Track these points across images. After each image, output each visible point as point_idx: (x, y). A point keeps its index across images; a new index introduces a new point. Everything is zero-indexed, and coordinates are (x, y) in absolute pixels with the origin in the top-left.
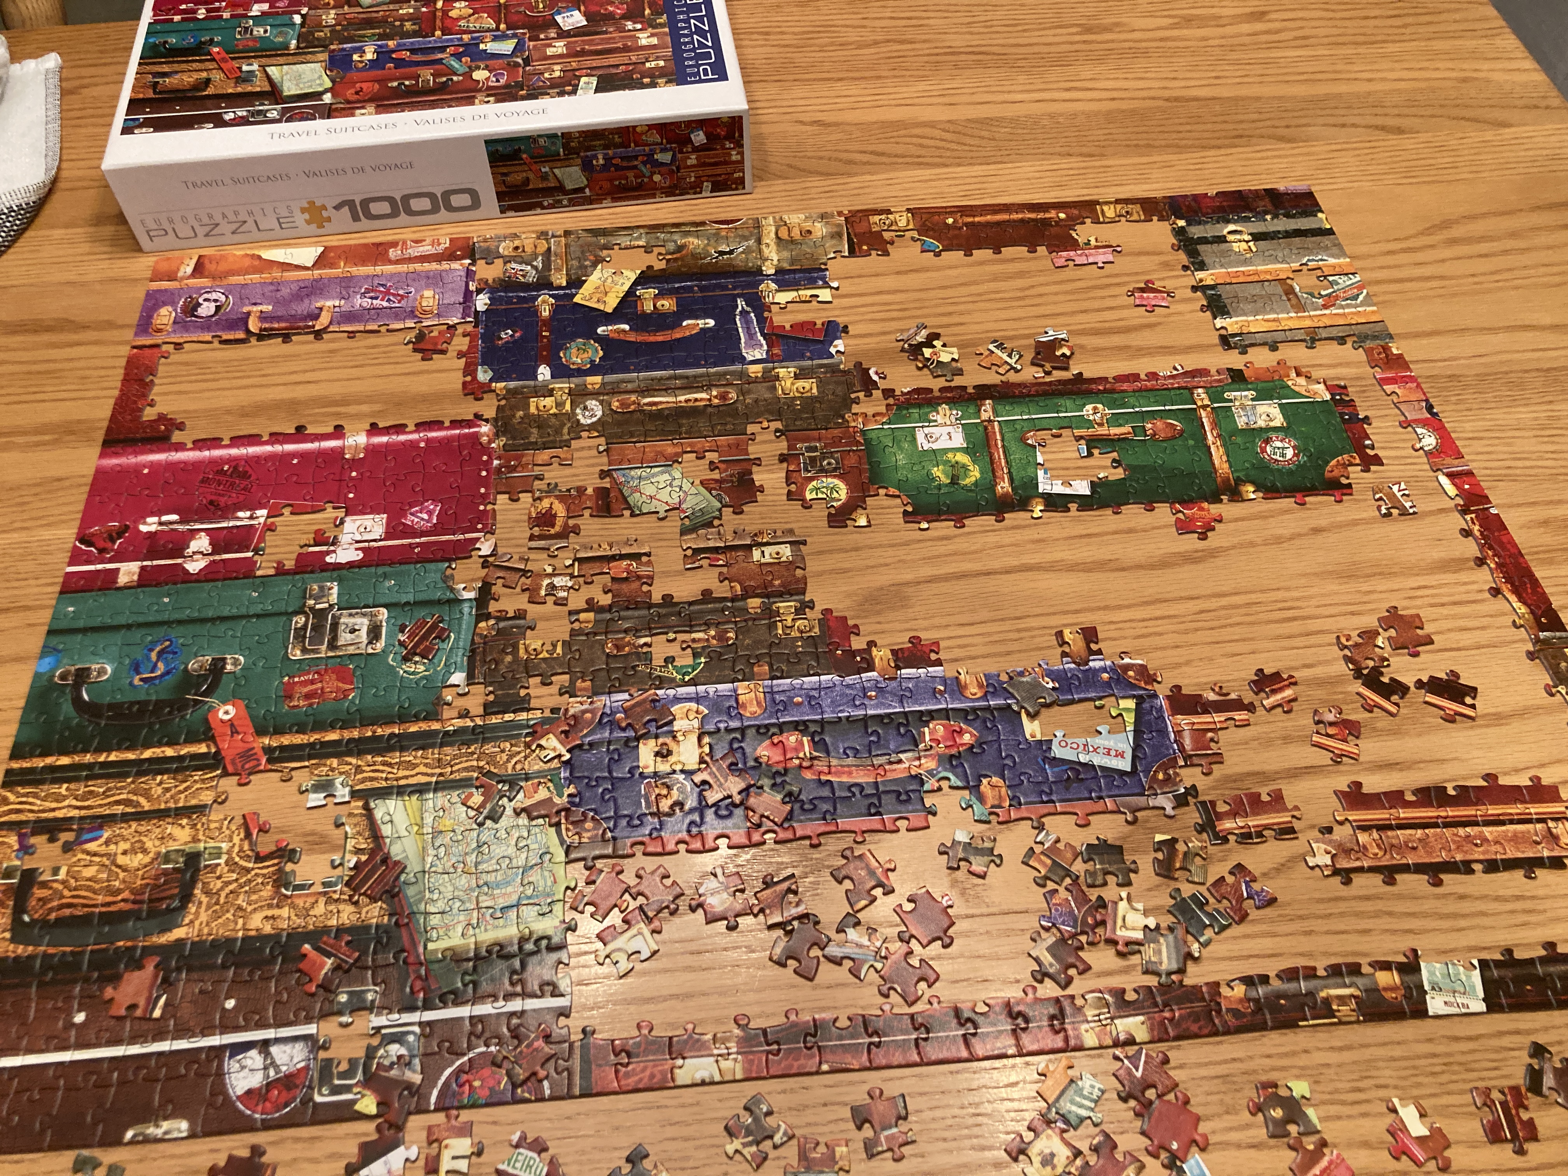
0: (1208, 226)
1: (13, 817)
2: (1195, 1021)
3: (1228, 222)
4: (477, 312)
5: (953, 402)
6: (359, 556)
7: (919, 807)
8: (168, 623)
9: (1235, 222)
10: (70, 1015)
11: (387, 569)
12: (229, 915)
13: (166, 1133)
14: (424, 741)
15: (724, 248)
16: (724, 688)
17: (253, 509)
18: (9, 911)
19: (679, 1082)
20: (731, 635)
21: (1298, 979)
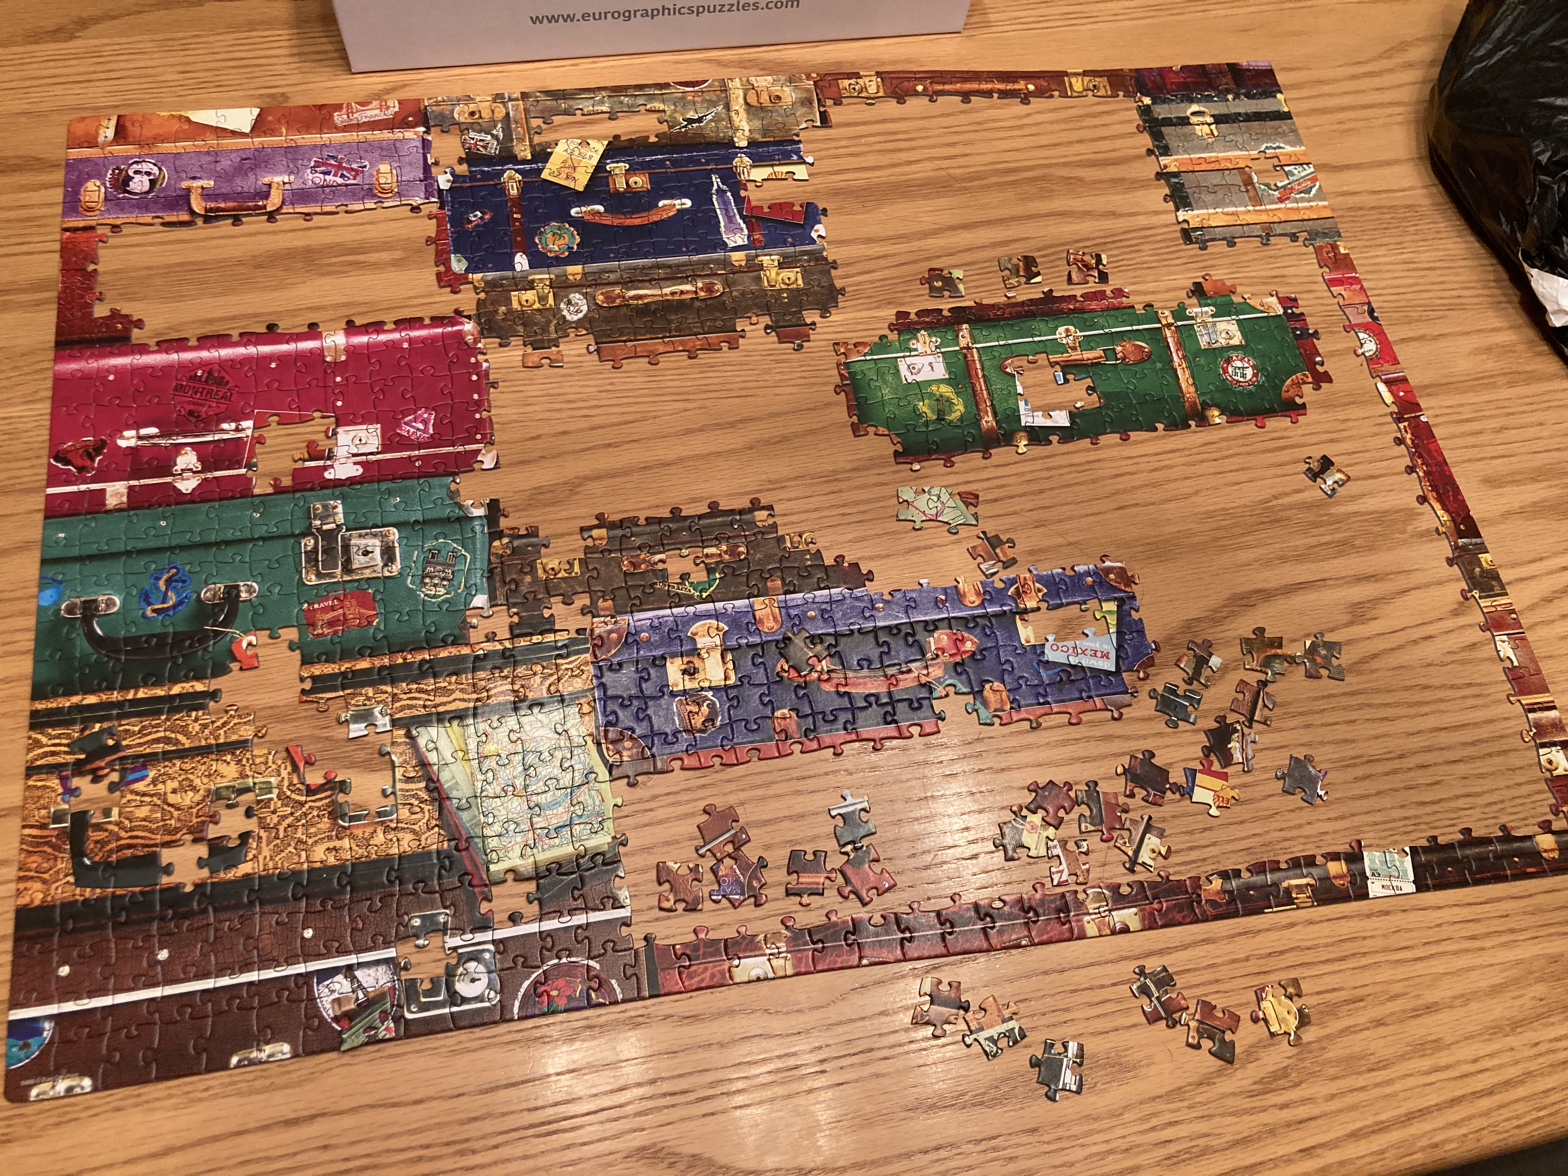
0: (1173, 106)
1: (51, 760)
2: (1179, 912)
3: (1192, 101)
4: (440, 191)
6: (357, 471)
7: (930, 714)
8: (171, 549)
9: (1198, 101)
10: (153, 954)
11: (390, 485)
12: (291, 849)
13: (270, 1056)
14: (456, 667)
15: (691, 115)
16: (741, 604)
17: (237, 420)
18: (67, 856)
19: (737, 980)
20: (742, 549)
21: (1265, 872)
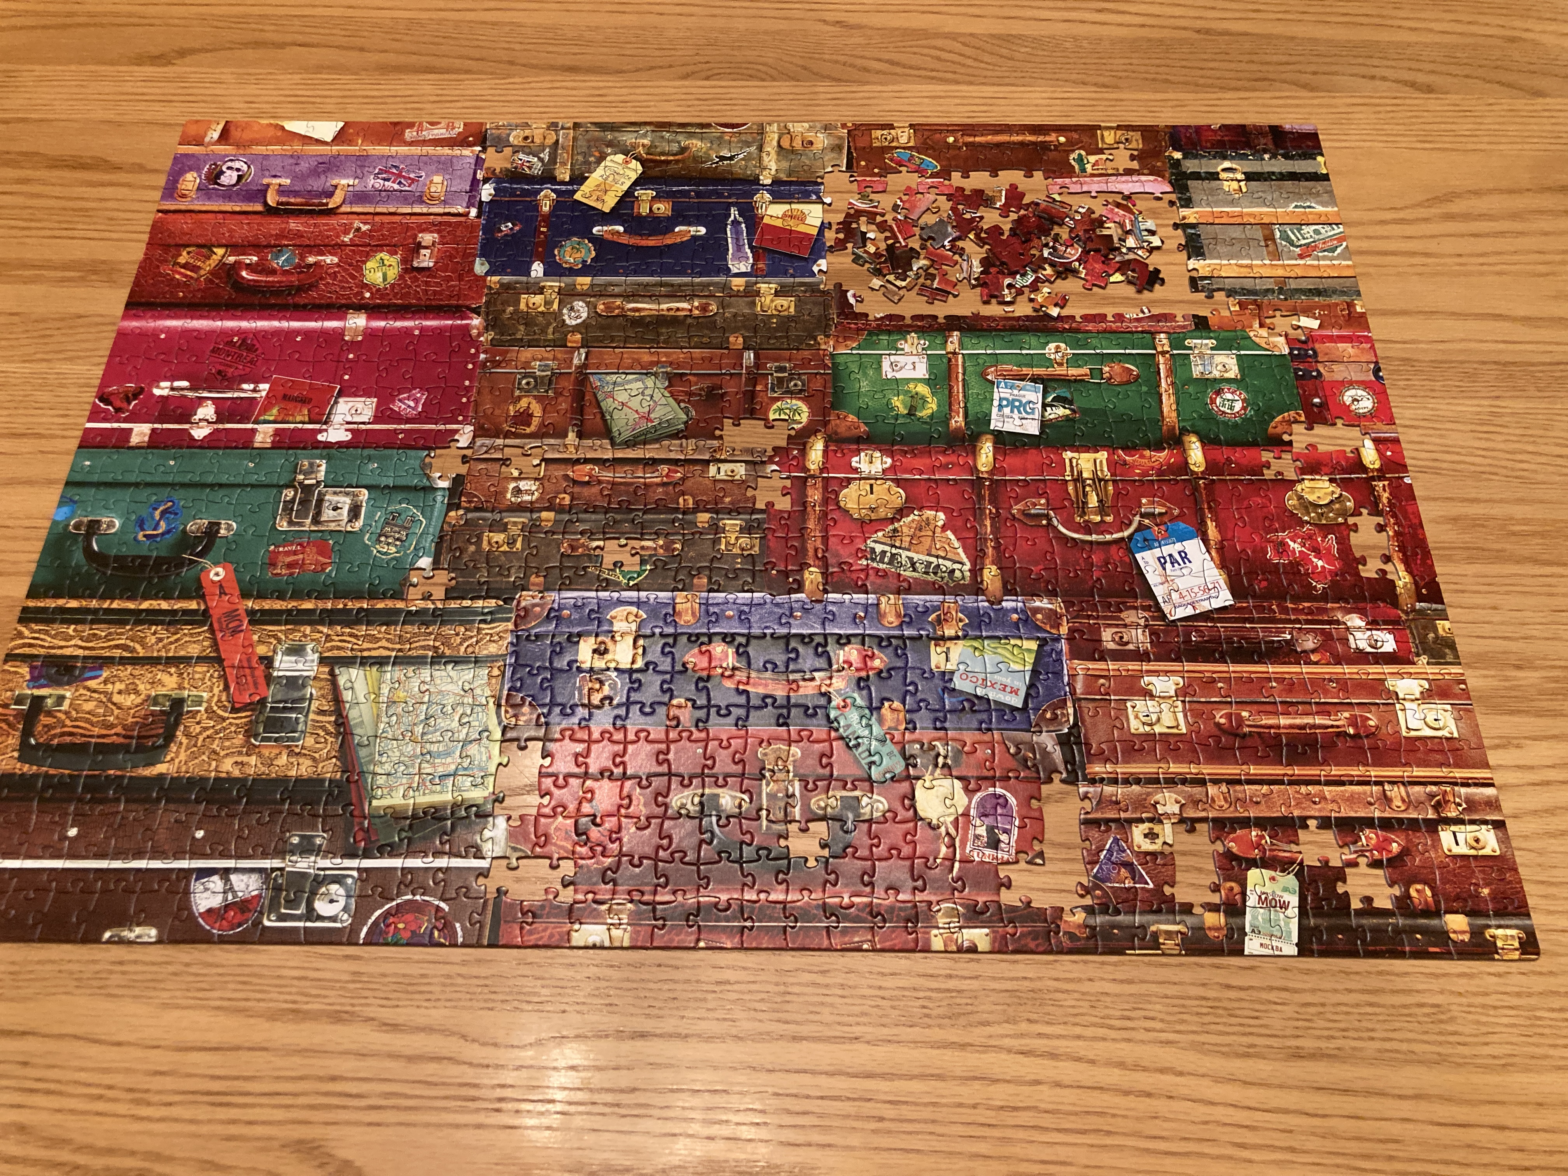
0: (1203, 162)
1: (27, 651)
2: (1034, 939)
4: (481, 202)
5: (922, 331)
6: (347, 437)
7: (824, 722)
8: (172, 485)
10: (65, 829)
11: (372, 452)
12: (205, 757)
13: (138, 937)
14: (388, 618)
15: (726, 153)
16: (664, 596)
17: (256, 382)
18: (18, 733)
19: (574, 943)
20: (678, 546)
21: (1134, 913)
